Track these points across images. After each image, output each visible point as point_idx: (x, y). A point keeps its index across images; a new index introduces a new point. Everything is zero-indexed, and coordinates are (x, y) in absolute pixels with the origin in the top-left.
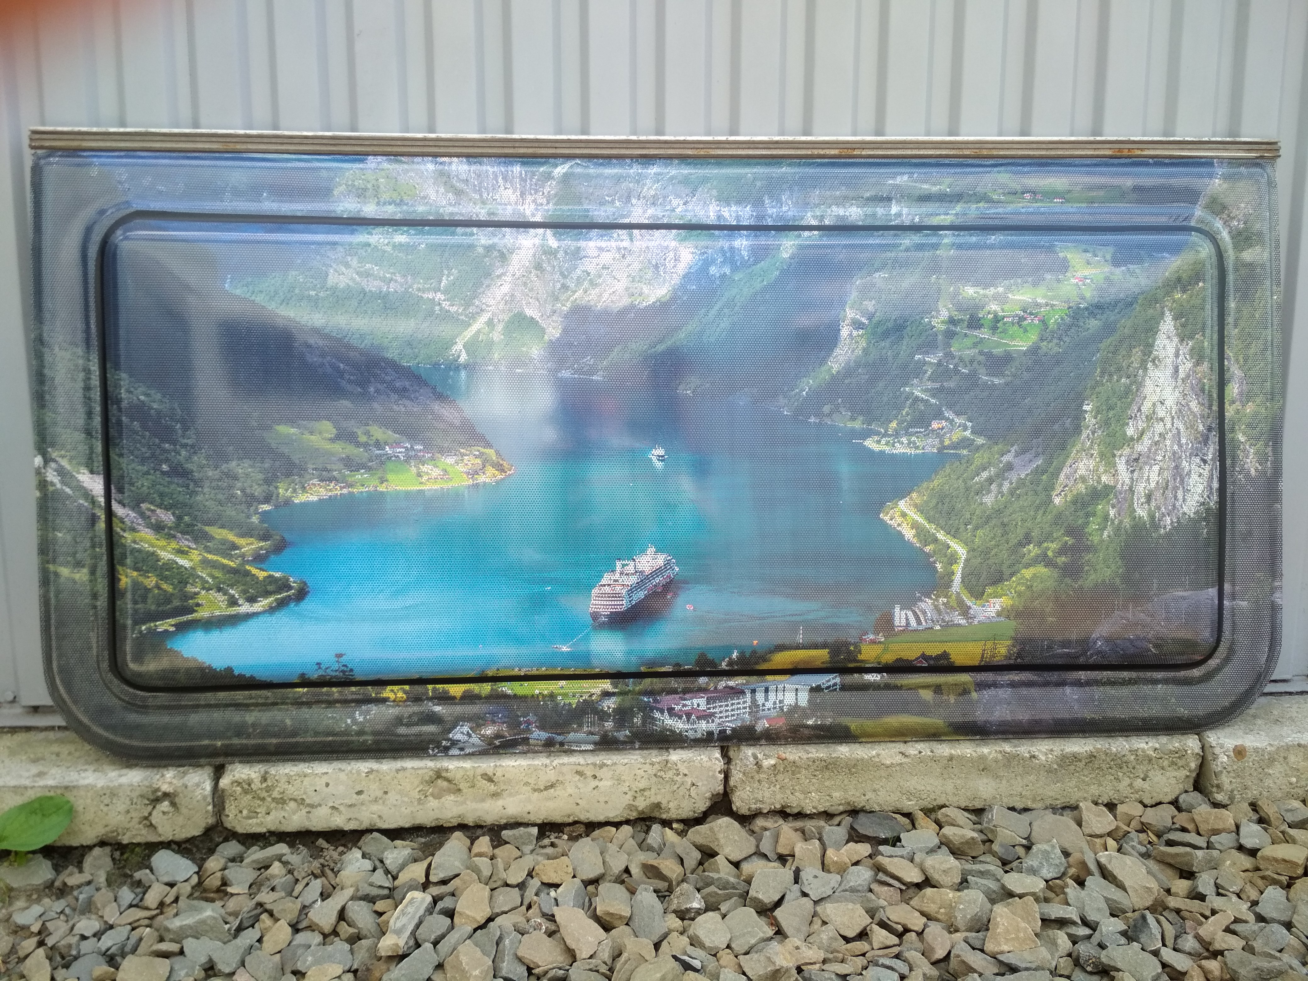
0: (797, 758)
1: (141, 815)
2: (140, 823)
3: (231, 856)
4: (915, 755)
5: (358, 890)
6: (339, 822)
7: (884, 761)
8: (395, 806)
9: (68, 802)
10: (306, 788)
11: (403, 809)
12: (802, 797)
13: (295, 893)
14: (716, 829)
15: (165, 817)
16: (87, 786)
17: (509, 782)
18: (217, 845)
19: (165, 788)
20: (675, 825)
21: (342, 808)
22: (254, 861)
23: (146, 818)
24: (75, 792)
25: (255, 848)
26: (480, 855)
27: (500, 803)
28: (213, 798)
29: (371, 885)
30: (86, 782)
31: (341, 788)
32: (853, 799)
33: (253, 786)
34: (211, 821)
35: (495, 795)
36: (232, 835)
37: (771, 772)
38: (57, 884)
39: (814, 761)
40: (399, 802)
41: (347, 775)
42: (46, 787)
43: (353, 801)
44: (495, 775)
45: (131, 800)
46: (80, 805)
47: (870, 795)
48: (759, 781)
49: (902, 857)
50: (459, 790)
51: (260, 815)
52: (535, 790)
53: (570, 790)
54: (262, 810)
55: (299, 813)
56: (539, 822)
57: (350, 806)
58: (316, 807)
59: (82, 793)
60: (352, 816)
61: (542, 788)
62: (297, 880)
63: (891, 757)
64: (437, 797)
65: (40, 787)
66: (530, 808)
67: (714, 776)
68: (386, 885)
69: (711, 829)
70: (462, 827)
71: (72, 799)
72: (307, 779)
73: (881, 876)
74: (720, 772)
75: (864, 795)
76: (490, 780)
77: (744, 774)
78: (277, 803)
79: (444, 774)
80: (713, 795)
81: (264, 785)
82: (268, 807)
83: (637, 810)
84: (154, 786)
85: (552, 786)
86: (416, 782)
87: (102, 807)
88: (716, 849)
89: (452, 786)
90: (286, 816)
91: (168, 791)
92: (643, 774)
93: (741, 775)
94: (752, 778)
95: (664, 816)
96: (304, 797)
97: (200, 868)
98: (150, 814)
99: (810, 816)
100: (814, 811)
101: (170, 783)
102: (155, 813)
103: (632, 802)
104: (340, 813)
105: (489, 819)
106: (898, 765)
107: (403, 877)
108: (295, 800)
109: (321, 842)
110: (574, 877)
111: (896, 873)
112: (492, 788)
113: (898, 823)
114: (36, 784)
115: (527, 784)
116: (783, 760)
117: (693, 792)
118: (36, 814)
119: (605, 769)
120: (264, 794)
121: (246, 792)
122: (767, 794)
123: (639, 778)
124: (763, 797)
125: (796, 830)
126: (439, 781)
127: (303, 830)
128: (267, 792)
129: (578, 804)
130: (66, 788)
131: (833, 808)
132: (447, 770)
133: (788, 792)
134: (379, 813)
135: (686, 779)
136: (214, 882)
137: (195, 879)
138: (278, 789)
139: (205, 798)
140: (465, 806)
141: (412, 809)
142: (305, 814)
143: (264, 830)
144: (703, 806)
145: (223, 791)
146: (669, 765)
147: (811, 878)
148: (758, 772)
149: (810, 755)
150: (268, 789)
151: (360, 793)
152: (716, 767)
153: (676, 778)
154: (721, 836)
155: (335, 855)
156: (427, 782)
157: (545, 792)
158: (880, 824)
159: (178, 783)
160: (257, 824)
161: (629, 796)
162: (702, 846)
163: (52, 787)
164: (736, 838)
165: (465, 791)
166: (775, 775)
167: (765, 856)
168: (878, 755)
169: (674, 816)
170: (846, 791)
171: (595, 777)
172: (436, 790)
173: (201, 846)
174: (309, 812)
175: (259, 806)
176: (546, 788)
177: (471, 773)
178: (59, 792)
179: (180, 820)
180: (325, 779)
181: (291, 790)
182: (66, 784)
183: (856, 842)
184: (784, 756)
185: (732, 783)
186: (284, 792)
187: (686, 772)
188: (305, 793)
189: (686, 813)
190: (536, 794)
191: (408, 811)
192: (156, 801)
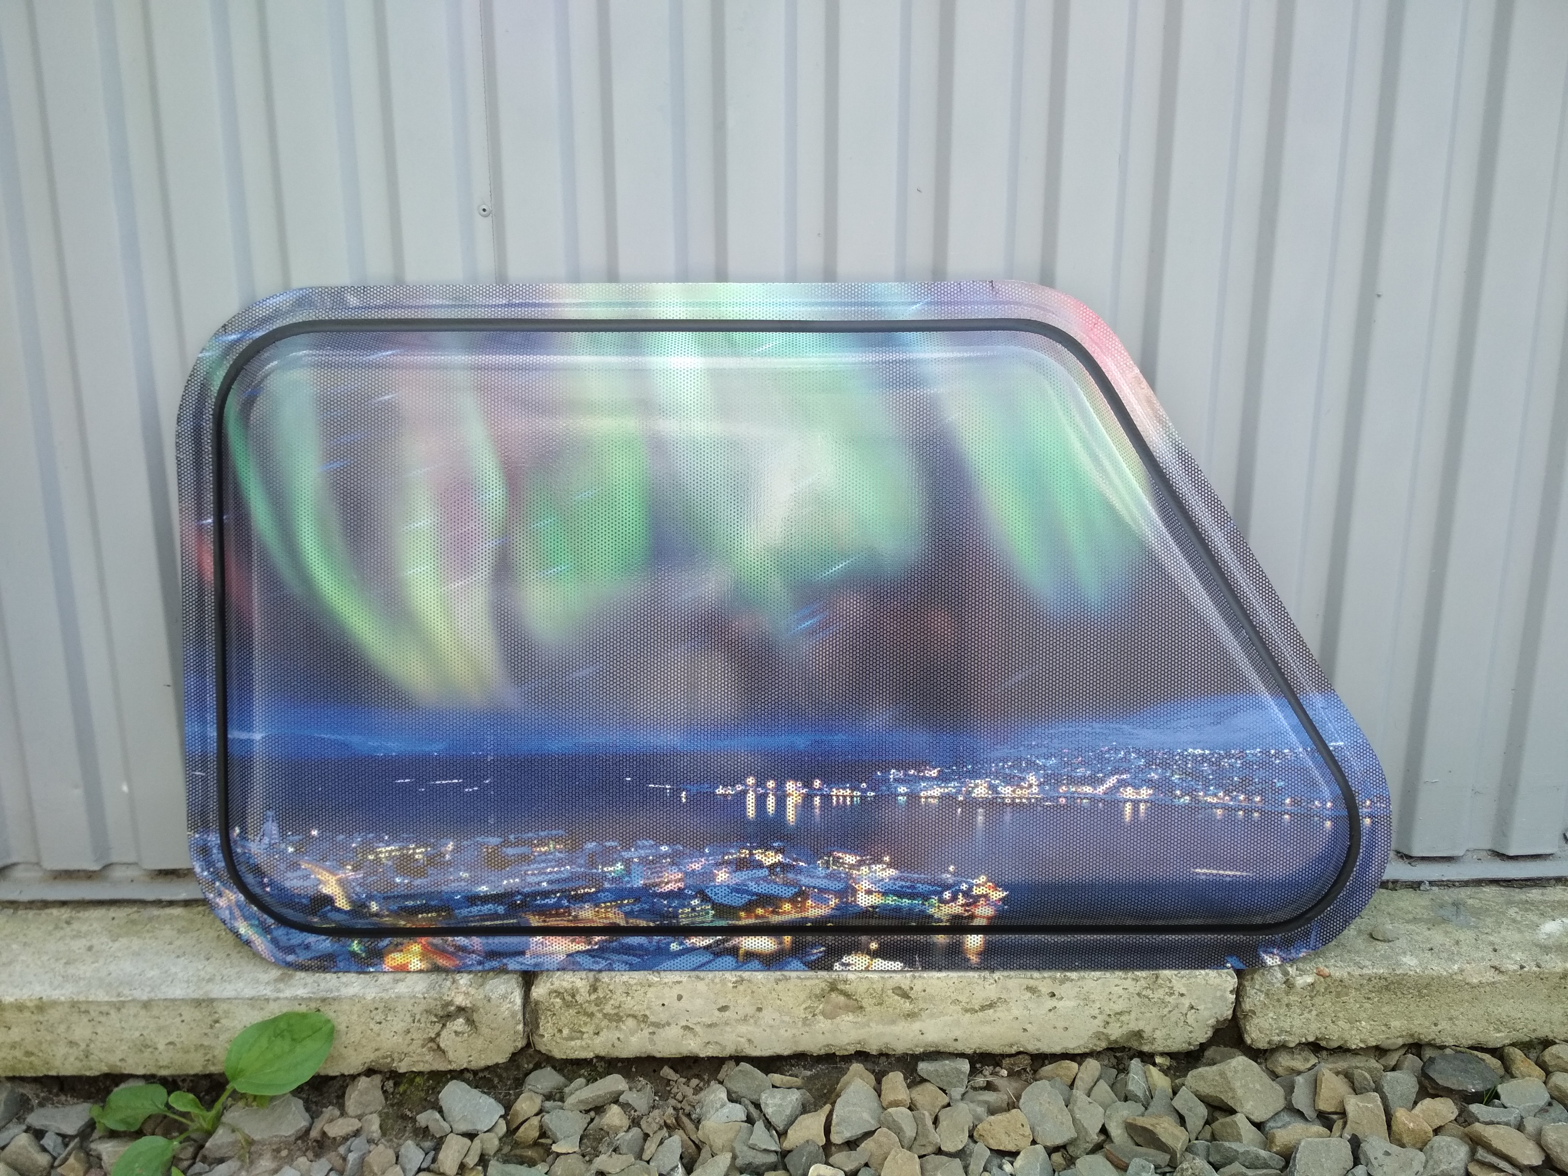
0: (1345, 975)
1: (425, 1036)
2: (423, 1046)
3: (546, 1091)
4: (1515, 971)
5: (734, 1158)
6: (693, 1046)
7: (1469, 980)
8: (771, 1027)
9: (329, 1021)
10: (650, 1002)
11: (782, 1031)
12: (1347, 1026)
13: (646, 1156)
14: (1229, 1075)
15: (459, 1039)
16: (352, 998)
17: (932, 998)
18: (527, 1074)
19: (460, 1000)
20: (1158, 1060)
21: (698, 1029)
22: (581, 1102)
23: (432, 1040)
24: (335, 1006)
25: (581, 1081)
26: (896, 1104)
27: (917, 1026)
28: (524, 1014)
29: (752, 1148)
30: (350, 991)
31: (699, 1002)
32: (1418, 1030)
33: (578, 997)
34: (520, 1044)
35: (911, 1016)
36: (546, 1060)
37: (1306, 993)
38: (314, 1134)
39: (1370, 980)
40: (777, 1022)
41: (708, 985)
42: (295, 998)
43: (715, 1020)
44: (912, 988)
45: (413, 1017)
46: (341, 1022)
47: (1444, 1025)
48: (1287, 1005)
49: (1507, 1124)
50: (861, 1007)
51: (585, 1036)
52: (967, 1011)
53: (1016, 1012)
54: (589, 1029)
55: (639, 1034)
56: (970, 1052)
57: (710, 1026)
58: (664, 1026)
59: (346, 1007)
60: (712, 1039)
61: (977, 1007)
62: (646, 1136)
63: (1480, 973)
64: (829, 1015)
65: (286, 998)
66: (957, 1033)
67: (1223, 998)
68: (773, 1148)
69: (1222, 1074)
70: (862, 1056)
71: (331, 1015)
72: (652, 989)
73: (1481, 1154)
74: (1231, 992)
75: (1436, 1025)
76: (905, 995)
77: (1267, 995)
78: (610, 1020)
79: (841, 986)
80: (1218, 1021)
81: (593, 997)
82: (597, 1026)
83: (1108, 1039)
84: (445, 998)
85: (991, 1006)
86: (802, 996)
87: (372, 1025)
88: (1231, 1103)
89: (852, 1002)
90: (622, 1037)
91: (463, 1004)
92: (1121, 992)
93: (1262, 997)
94: (1279, 1000)
95: (1146, 1049)
96: (647, 1013)
97: (508, 1107)
98: (438, 1035)
99: (1355, 1052)
100: (1362, 1045)
101: (467, 994)
102: (444, 1033)
103: (1102, 1030)
104: (695, 1034)
105: (900, 1047)
106: (1488, 984)
107: (794, 1138)
108: (634, 1017)
109: (667, 1072)
110: (1034, 1142)
111: (1504, 1150)
112: (907, 1006)
113: (1487, 1066)
114: (281, 995)
115: (956, 1002)
116: (1324, 977)
117: (1191, 1017)
118: (283, 1037)
119: (1068, 984)
120: (593, 1008)
121: (568, 1005)
122: (1297, 1023)
123: (1114, 998)
124: (1292, 1027)
125: (1337, 1073)
126: (833, 995)
127: (643, 1055)
128: (597, 1005)
129: (1025, 1030)
130: (324, 1000)
131: (1389, 1042)
132: (845, 981)
133: (1328, 1020)
134: (749, 1037)
135: (1183, 999)
136: (529, 1132)
137: (502, 1128)
138: (612, 1002)
139: (513, 1015)
140: (867, 1029)
141: (794, 1031)
142: (647, 1035)
143: (591, 1055)
144: (1202, 1035)
145: (537, 1003)
146: (1160, 981)
147: (1380, 1154)
148: (1287, 994)
149: (1365, 971)
150: (598, 1002)
151: (723, 1009)
152: (1227, 985)
153: (1167, 999)
154: (1237, 1084)
155: (689, 1091)
156: (816, 996)
157: (980, 1014)
158: (1466, 1071)
159: (478, 994)
160: (582, 1047)
161: (1099, 1022)
162: (1208, 1096)
163: (303, 999)
164: (1258, 1086)
165: (868, 1009)
166: (1312, 998)
167: (1300, 1114)
168: (1462, 971)
169: (1160, 1049)
170: (1410, 1019)
171: (1053, 995)
172: (829, 1008)
173: (505, 1075)
174: (654, 1033)
175: (585, 1024)
176: (983, 1008)
177: (878, 986)
178: (313, 1005)
179: (479, 1043)
180: (677, 990)
181: (630, 1004)
182: (323, 994)
183: (1433, 1096)
184: (1326, 971)
185: (1247, 1005)
186: (620, 1006)
187: (1183, 991)
188: (648, 1008)
189: (1178, 1044)
190: (968, 1015)
191: (789, 1034)
192: (446, 1017)
